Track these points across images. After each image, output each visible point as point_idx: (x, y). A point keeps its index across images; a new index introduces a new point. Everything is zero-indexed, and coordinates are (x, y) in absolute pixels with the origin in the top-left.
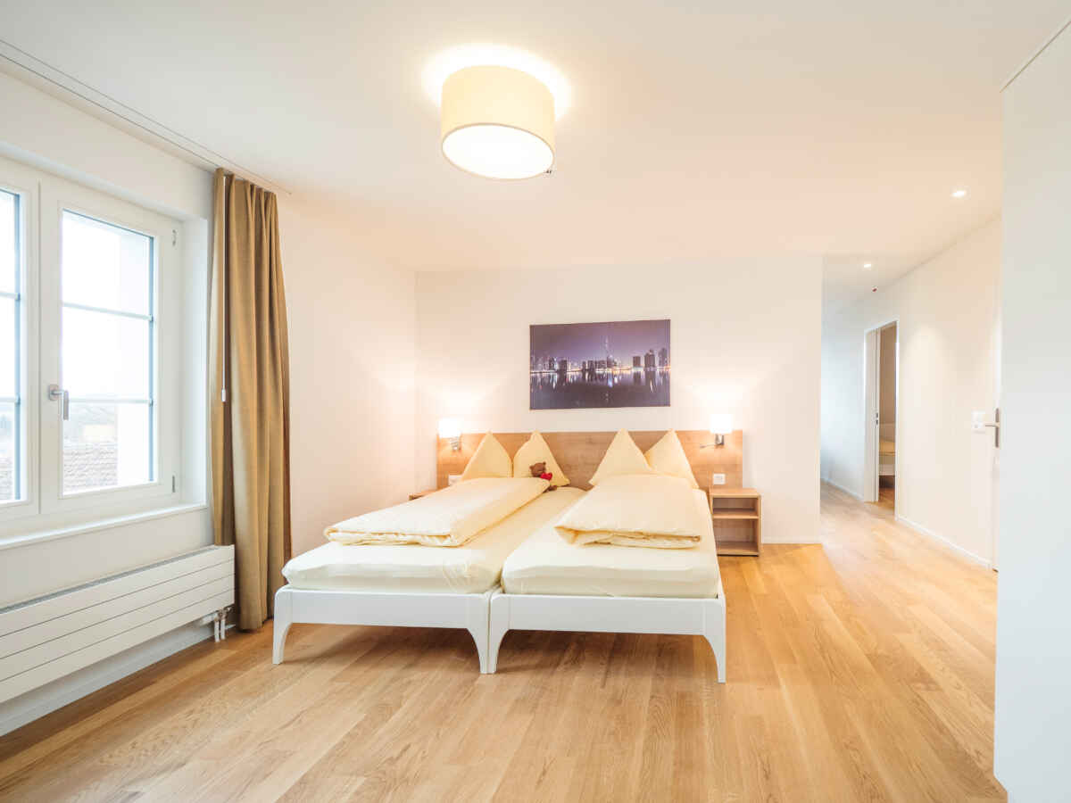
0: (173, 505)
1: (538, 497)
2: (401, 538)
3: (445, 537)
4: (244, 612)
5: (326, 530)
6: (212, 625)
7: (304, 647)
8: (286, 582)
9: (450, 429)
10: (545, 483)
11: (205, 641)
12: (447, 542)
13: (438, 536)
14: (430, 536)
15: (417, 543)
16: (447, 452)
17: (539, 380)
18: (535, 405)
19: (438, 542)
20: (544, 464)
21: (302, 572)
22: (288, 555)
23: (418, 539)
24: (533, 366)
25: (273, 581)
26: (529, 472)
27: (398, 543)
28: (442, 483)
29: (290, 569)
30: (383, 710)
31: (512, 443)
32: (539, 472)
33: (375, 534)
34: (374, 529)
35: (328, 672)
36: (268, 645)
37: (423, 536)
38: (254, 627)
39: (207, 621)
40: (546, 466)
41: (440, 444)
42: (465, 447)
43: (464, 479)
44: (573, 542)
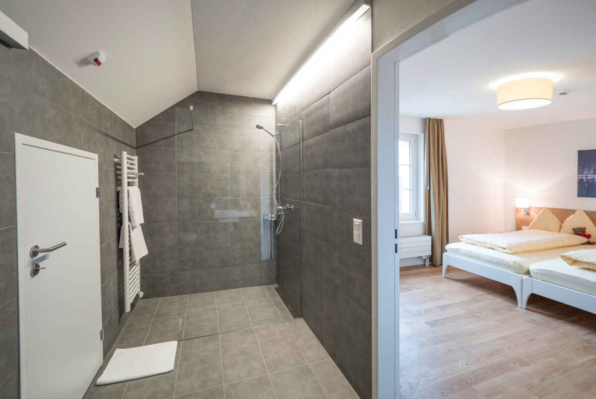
0: (414, 220)
1: (578, 245)
2: (487, 245)
3: (505, 249)
4: (434, 259)
5: (459, 237)
6: (425, 260)
7: (452, 276)
8: (446, 252)
9: (522, 203)
10: (585, 240)
11: (423, 265)
12: (505, 251)
13: (502, 248)
14: (498, 247)
15: (493, 249)
16: (522, 214)
17: (585, 180)
18: (581, 194)
19: (501, 250)
20: (585, 228)
21: (452, 249)
22: (448, 243)
23: (493, 247)
24: (580, 172)
25: (443, 250)
26: (571, 231)
27: (486, 247)
28: (518, 228)
29: (448, 247)
30: (476, 300)
31: (562, 214)
32: (580, 232)
33: (477, 241)
34: (477, 240)
35: (459, 285)
36: (441, 271)
37: (496, 246)
38: (437, 265)
39: (424, 258)
40: (586, 230)
41: (517, 210)
42: (532, 213)
43: (529, 229)
44: (571, 265)
